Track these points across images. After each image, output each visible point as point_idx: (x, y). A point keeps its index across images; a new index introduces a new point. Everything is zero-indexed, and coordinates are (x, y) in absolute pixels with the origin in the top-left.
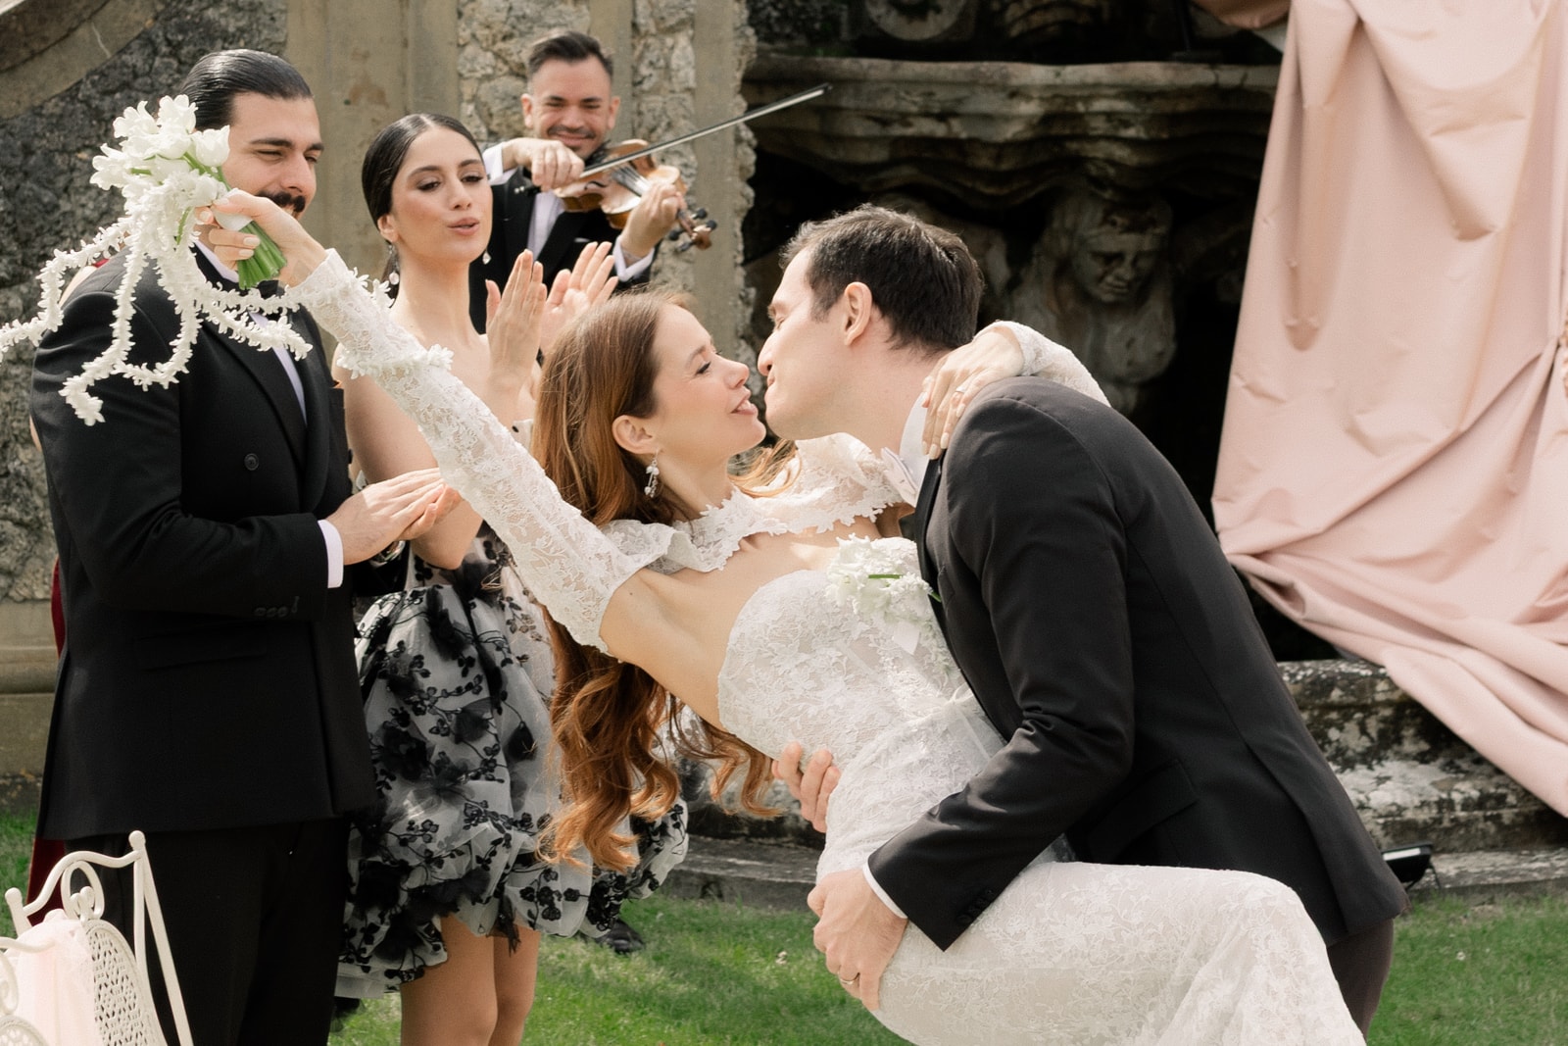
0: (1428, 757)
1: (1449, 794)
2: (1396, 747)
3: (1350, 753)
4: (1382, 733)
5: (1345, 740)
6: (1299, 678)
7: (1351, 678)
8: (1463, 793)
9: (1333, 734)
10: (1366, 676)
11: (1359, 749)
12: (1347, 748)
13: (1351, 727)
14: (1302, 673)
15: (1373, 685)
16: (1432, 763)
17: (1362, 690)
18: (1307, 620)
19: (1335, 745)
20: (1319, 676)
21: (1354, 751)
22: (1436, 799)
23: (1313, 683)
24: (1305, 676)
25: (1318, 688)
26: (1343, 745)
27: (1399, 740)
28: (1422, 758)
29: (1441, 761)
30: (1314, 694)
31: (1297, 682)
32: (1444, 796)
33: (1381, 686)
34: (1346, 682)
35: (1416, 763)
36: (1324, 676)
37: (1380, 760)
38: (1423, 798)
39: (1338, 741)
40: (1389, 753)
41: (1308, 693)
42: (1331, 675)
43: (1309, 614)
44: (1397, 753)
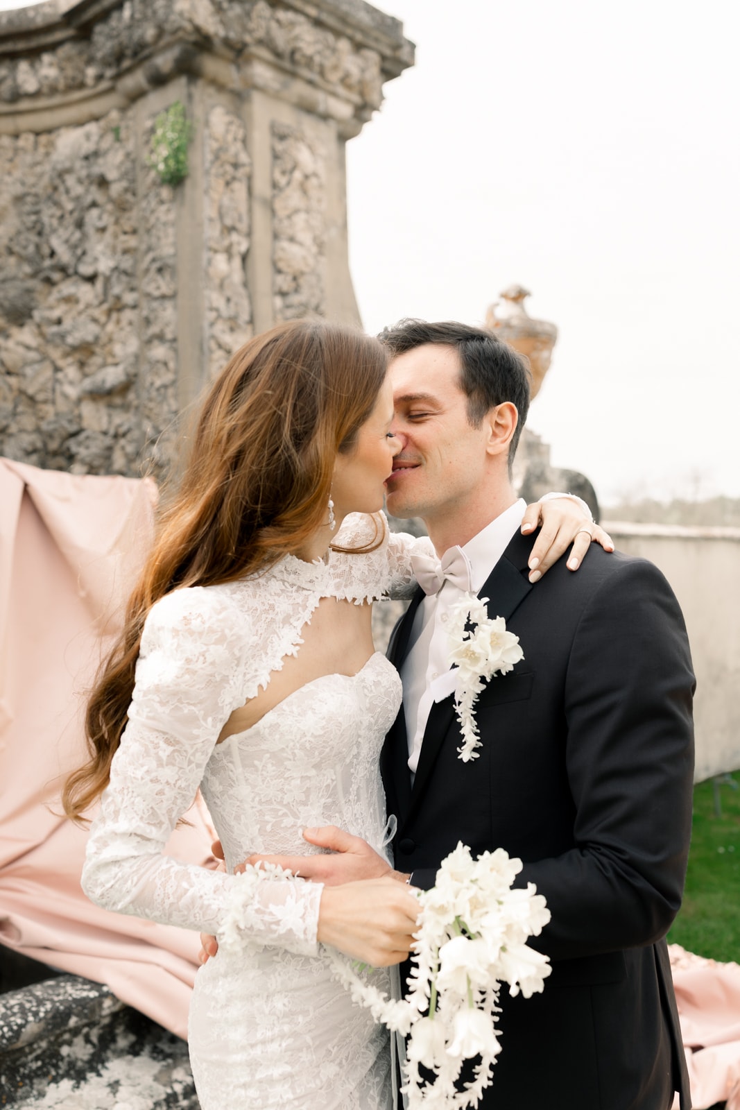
0: (137, 1048)
1: (172, 1088)
2: (112, 1046)
3: (80, 1064)
4: (101, 1038)
5: (74, 1053)
6: (42, 1015)
7: (82, 1002)
8: (181, 1082)
9: (65, 1050)
10: (95, 998)
11: (86, 1058)
12: (77, 1059)
13: (79, 1040)
14: (42, 1009)
15: (100, 1004)
16: (142, 1053)
17: (93, 1011)
18: (24, 946)
19: (66, 1060)
20: (58, 1009)
21: (82, 1060)
22: (163, 1096)
23: (54, 1017)
24: (46, 1012)
25: (59, 1020)
26: (73, 1057)
27: (114, 1040)
28: (134, 1051)
29: (147, 1049)
30: (56, 1026)
31: (40, 1020)
32: (169, 1091)
33: (107, 1003)
34: (80, 1008)
35: (130, 1057)
36: (62, 1008)
37: (103, 1062)
38: (154, 1100)
39: (69, 1056)
40: (109, 1054)
41: (50, 1027)
42: (67, 1005)
43: (25, 940)
44: (114, 1052)
